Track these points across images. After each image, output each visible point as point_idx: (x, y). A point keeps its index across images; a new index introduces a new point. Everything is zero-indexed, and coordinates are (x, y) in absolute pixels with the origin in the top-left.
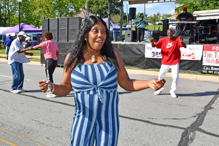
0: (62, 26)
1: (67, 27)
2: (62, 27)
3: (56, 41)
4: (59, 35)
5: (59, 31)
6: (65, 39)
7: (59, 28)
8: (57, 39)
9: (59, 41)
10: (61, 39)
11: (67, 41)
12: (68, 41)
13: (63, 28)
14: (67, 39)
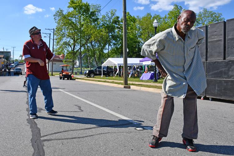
0: (213, 35)
1: (223, 36)
2: (213, 37)
3: (204, 60)
4: (208, 50)
5: (209, 44)
6: (218, 56)
7: (209, 40)
8: (205, 57)
9: (209, 59)
10: (212, 56)
11: (222, 58)
12: (225, 59)
13: (215, 39)
14: (223, 56)
